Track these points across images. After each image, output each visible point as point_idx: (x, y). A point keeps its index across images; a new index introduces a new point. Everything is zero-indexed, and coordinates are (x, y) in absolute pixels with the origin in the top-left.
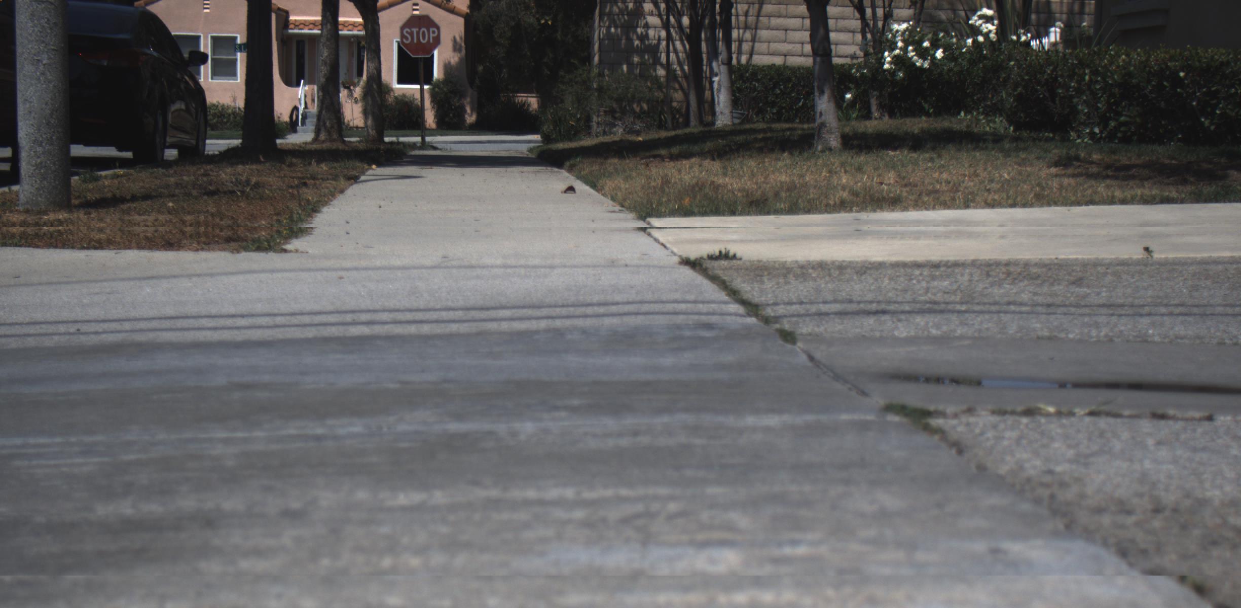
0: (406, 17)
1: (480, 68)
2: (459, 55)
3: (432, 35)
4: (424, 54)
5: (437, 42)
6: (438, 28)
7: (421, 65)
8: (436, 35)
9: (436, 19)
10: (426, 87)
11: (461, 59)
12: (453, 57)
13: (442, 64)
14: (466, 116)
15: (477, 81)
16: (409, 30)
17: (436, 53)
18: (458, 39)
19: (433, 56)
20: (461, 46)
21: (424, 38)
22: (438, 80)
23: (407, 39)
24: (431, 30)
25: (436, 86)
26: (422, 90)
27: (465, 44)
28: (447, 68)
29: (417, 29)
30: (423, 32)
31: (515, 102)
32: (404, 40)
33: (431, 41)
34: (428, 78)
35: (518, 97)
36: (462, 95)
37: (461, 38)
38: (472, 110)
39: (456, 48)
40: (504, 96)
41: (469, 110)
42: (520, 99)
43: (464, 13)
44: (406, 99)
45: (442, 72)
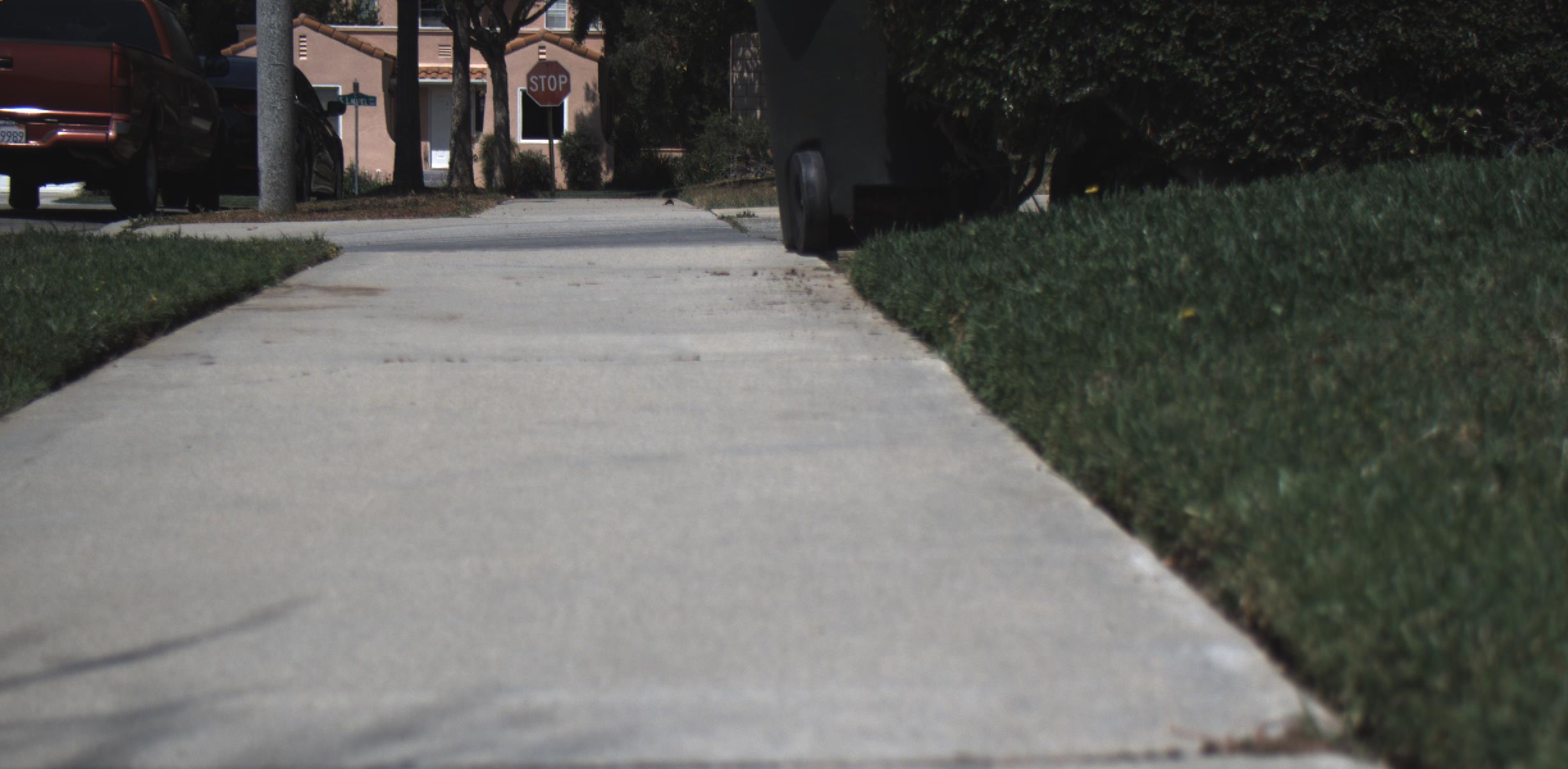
0: (534, 62)
1: (617, 119)
2: (592, 104)
3: (561, 83)
4: (553, 103)
5: (567, 89)
6: (568, 75)
7: (550, 115)
8: (565, 82)
9: (565, 64)
10: (556, 142)
11: (595, 110)
12: (586, 107)
13: (573, 116)
14: (602, 174)
15: (614, 133)
16: (536, 78)
17: (566, 101)
18: (591, 87)
19: (562, 106)
20: (594, 94)
21: (552, 86)
22: (569, 134)
23: (534, 87)
24: (560, 77)
25: (567, 141)
26: (551, 145)
27: (600, 92)
28: (579, 119)
29: (545, 77)
30: (552, 79)
31: (657, 158)
32: (531, 88)
33: (561, 88)
34: (556, 130)
35: (660, 151)
36: (597, 150)
37: (595, 85)
38: (608, 167)
39: (589, 96)
40: (645, 151)
41: (604, 167)
42: (663, 154)
43: (598, 56)
44: (533, 156)
45: (573, 124)
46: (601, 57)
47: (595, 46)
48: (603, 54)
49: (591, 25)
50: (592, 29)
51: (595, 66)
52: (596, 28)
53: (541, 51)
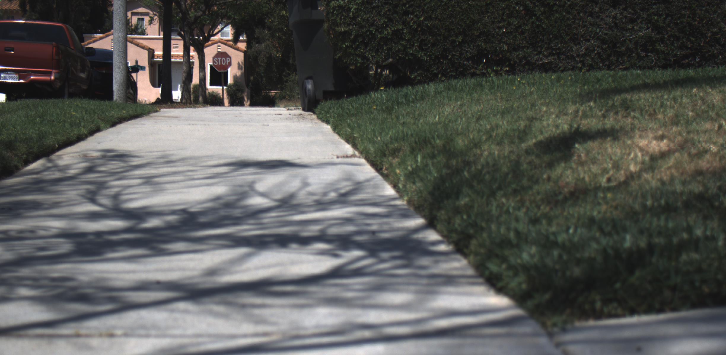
0: (216, 53)
1: (252, 78)
2: (241, 71)
3: (227, 61)
4: (223, 70)
5: (230, 64)
6: (230, 58)
7: (223, 75)
8: (229, 61)
9: (229, 54)
10: (225, 88)
11: (242, 74)
12: (238, 73)
13: (232, 76)
14: (245, 102)
15: (250, 84)
16: (217, 59)
17: (229, 69)
18: (241, 63)
19: (227, 72)
20: (242, 67)
21: (224, 63)
22: (230, 84)
23: (216, 63)
24: (227, 59)
25: (229, 87)
26: (223, 89)
27: (244, 66)
28: (235, 78)
29: (221, 59)
30: (224, 60)
31: (269, 95)
32: (215, 64)
33: (227, 64)
34: (226, 83)
35: (271, 92)
36: (243, 91)
37: (242, 63)
38: (247, 99)
39: (239, 67)
40: (264, 92)
41: (246, 99)
42: (272, 94)
43: (244, 50)
44: (214, 94)
45: (232, 79)
46: (245, 51)
47: (243, 46)
48: (246, 49)
49: (241, 36)
50: (241, 38)
51: (242, 54)
52: (243, 38)
53: (218, 47)
